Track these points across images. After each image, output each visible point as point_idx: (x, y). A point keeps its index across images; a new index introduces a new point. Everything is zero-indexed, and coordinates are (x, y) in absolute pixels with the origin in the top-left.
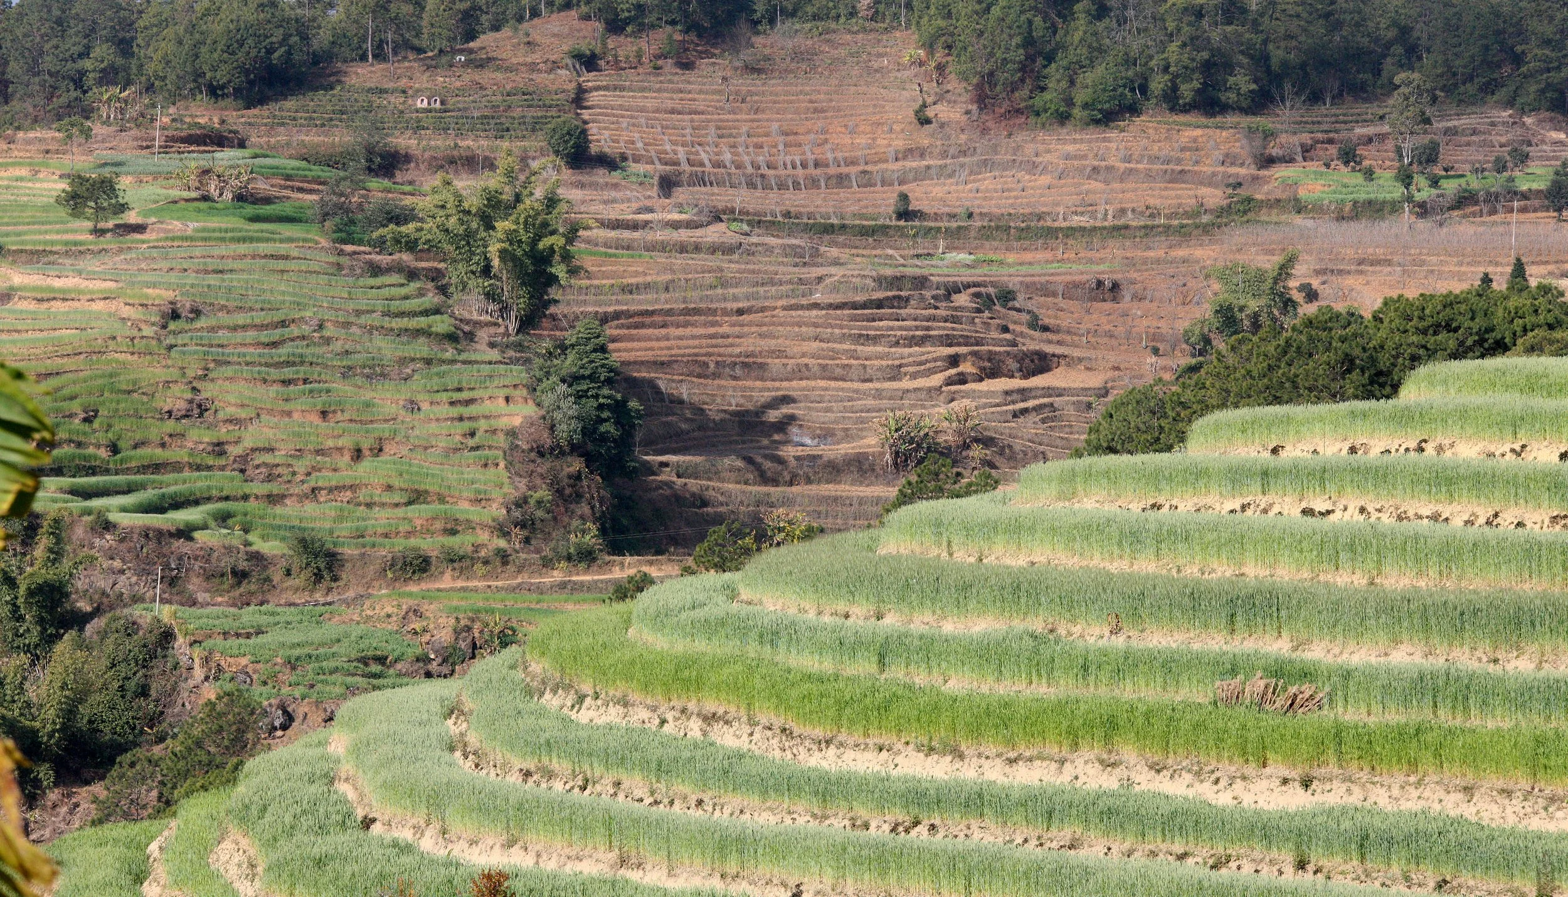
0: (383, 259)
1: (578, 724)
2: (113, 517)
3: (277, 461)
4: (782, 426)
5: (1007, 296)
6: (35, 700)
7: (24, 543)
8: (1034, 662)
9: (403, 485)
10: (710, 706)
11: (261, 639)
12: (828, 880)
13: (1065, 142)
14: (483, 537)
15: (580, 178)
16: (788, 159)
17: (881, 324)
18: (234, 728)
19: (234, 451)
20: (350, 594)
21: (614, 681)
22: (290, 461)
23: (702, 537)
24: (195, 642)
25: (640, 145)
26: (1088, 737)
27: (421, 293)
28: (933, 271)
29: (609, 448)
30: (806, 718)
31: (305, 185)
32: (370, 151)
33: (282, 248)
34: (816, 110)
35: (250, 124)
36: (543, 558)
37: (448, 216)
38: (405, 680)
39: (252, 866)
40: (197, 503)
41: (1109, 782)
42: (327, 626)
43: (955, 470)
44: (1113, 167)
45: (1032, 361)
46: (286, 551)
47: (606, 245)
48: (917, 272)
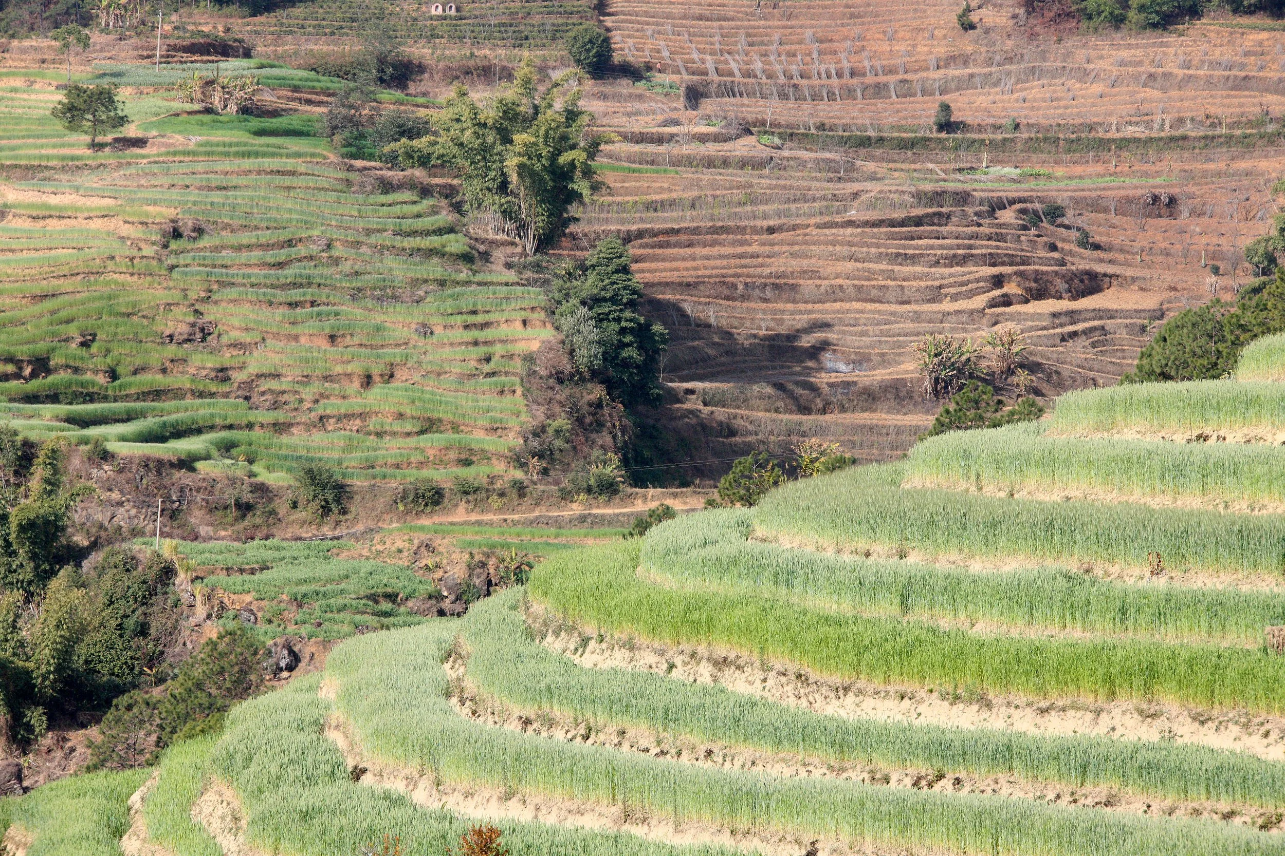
0: (395, 175)
1: (581, 669)
2: (112, 446)
3: (284, 387)
4: (815, 352)
5: (1055, 213)
6: (29, 639)
7: (17, 473)
8: (1068, 605)
9: (414, 414)
10: (722, 650)
11: (266, 575)
12: (845, 837)
13: (1119, 47)
14: (499, 467)
15: (602, 89)
16: (823, 68)
17: (920, 242)
18: (236, 669)
19: (238, 377)
20: (360, 527)
21: (620, 623)
22: (297, 387)
23: (728, 468)
24: (197, 578)
25: (666, 54)
26: (1126, 686)
27: (434, 211)
28: (976, 186)
29: (631, 374)
30: (823, 663)
31: (313, 97)
32: (382, 61)
33: (289, 164)
34: (852, 16)
35: (256, 32)
36: (562, 490)
37: (463, 130)
38: (417, 618)
39: (236, 819)
40: (199, 431)
41: (1149, 734)
42: (335, 560)
43: (996, 398)
44: (1170, 74)
45: (1082, 281)
46: (292, 483)
47: (630, 160)
48: (960, 187)
